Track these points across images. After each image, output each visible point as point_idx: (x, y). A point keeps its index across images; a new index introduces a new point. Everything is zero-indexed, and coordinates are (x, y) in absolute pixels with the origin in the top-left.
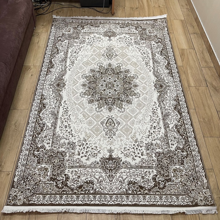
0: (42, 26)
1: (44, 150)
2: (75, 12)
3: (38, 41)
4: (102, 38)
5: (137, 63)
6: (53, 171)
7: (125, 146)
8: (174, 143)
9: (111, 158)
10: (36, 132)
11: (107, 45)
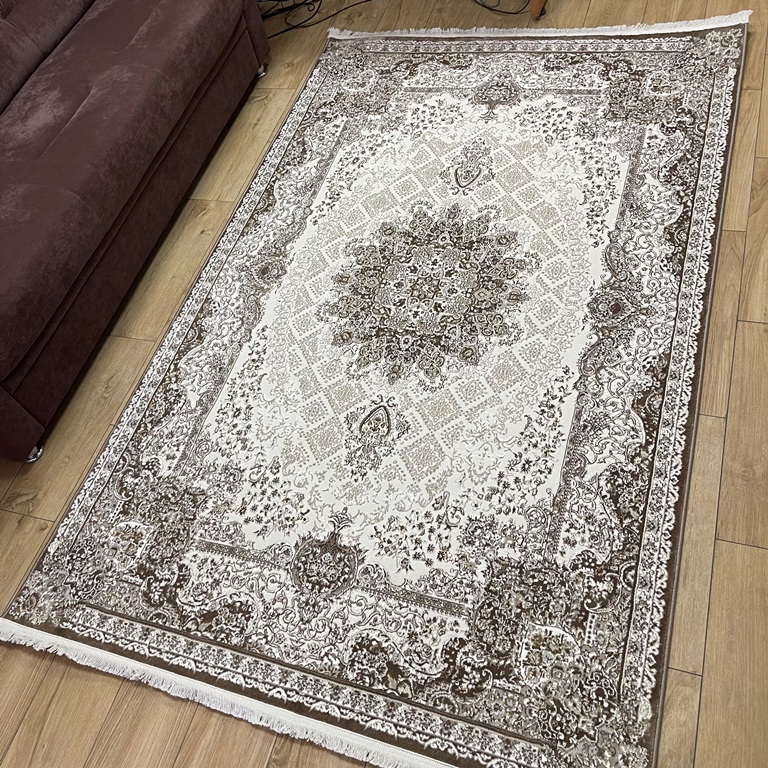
0: (289, 66)
1: (151, 476)
2: (408, 14)
4: (461, 111)
5: (558, 210)
6: (152, 547)
7: (396, 513)
8: (578, 539)
9: (332, 545)
10: (151, 415)
11: (472, 137)
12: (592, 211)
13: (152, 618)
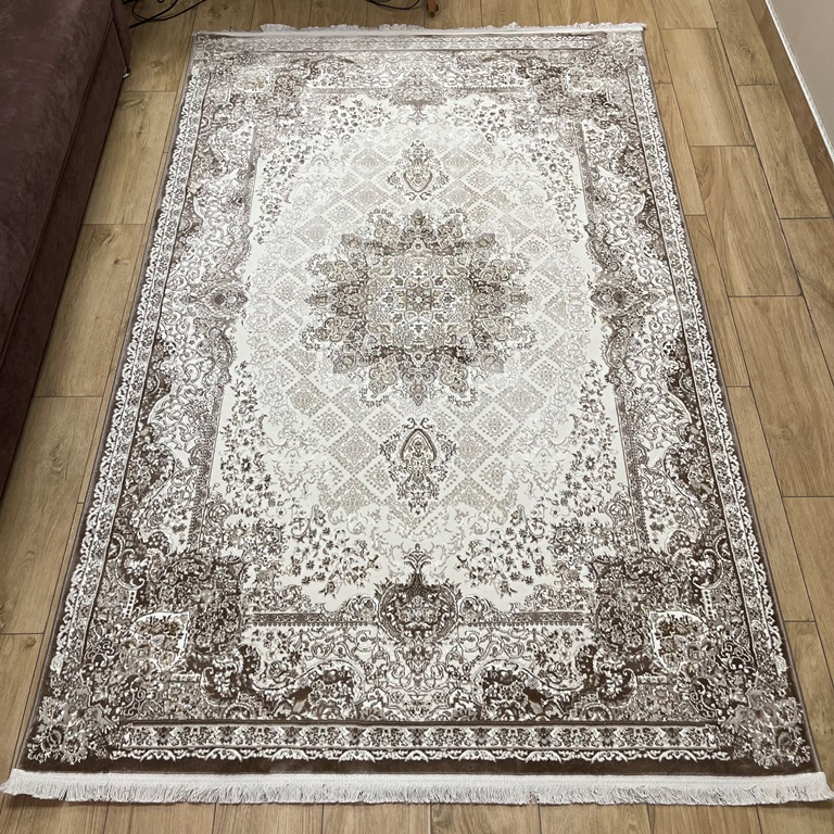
0: (156, 65)
1: (161, 554)
3: (141, 128)
4: (386, 113)
7: (474, 537)
8: (665, 523)
12: (560, 206)
13: (228, 715)
